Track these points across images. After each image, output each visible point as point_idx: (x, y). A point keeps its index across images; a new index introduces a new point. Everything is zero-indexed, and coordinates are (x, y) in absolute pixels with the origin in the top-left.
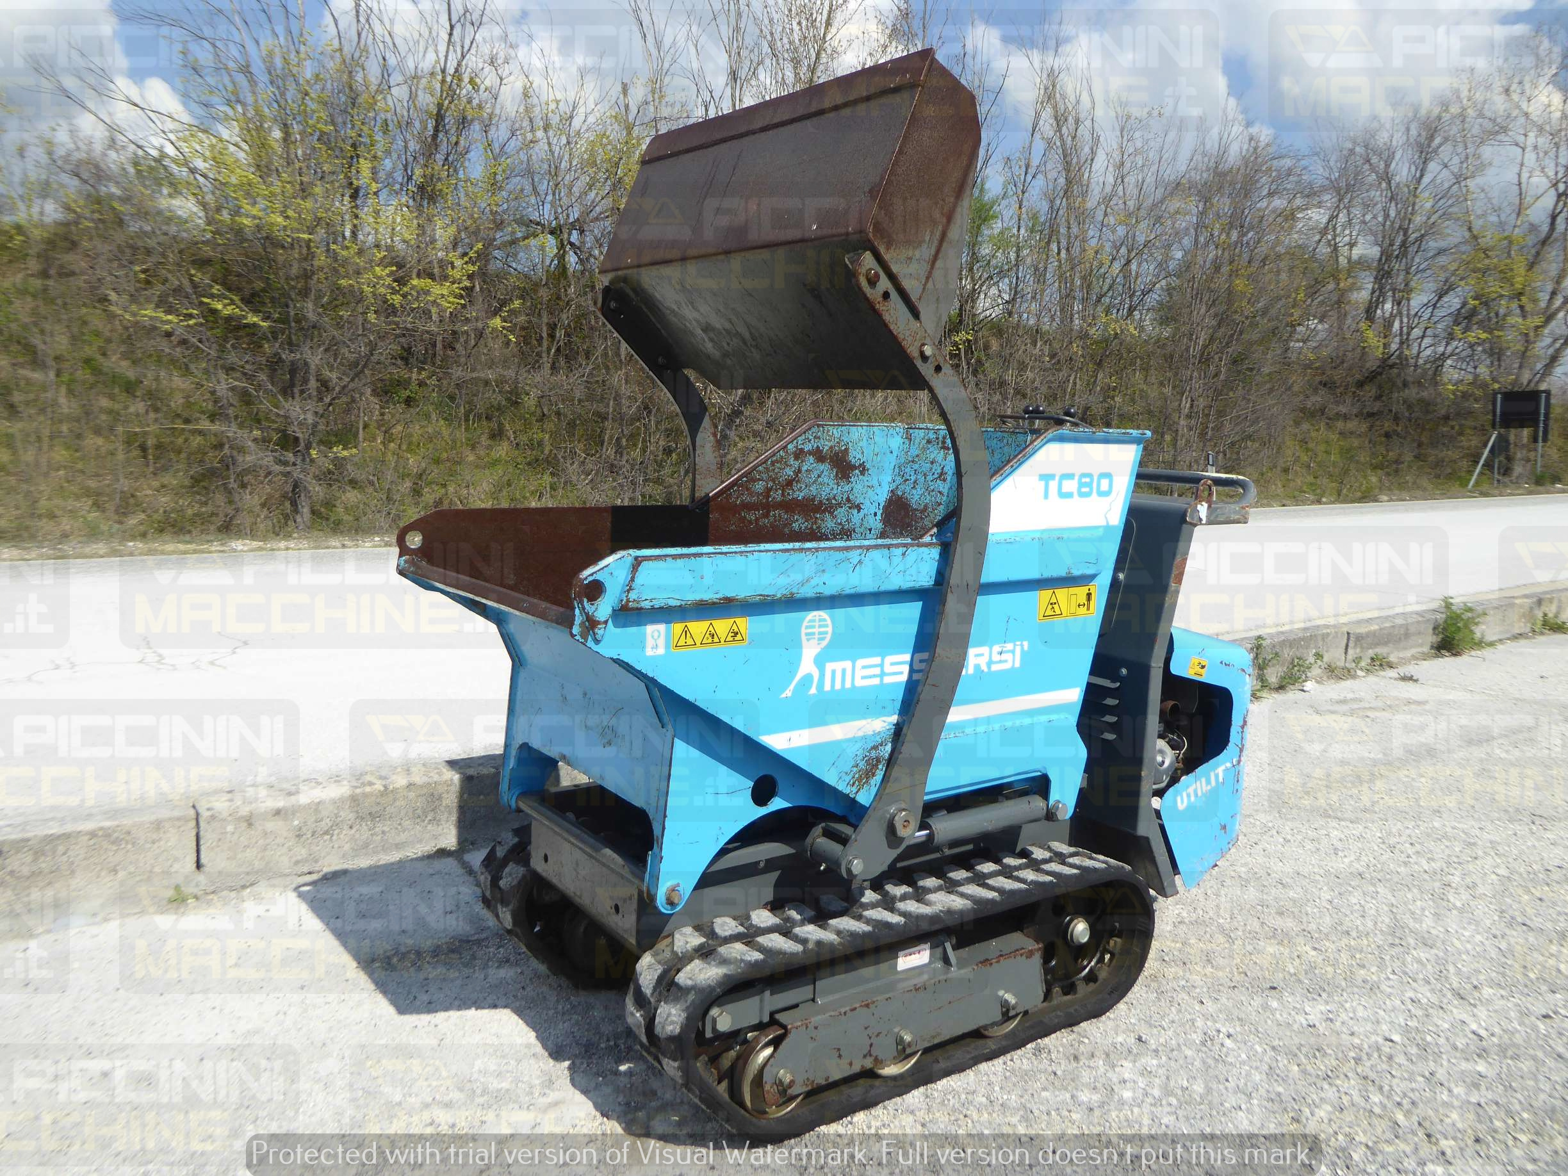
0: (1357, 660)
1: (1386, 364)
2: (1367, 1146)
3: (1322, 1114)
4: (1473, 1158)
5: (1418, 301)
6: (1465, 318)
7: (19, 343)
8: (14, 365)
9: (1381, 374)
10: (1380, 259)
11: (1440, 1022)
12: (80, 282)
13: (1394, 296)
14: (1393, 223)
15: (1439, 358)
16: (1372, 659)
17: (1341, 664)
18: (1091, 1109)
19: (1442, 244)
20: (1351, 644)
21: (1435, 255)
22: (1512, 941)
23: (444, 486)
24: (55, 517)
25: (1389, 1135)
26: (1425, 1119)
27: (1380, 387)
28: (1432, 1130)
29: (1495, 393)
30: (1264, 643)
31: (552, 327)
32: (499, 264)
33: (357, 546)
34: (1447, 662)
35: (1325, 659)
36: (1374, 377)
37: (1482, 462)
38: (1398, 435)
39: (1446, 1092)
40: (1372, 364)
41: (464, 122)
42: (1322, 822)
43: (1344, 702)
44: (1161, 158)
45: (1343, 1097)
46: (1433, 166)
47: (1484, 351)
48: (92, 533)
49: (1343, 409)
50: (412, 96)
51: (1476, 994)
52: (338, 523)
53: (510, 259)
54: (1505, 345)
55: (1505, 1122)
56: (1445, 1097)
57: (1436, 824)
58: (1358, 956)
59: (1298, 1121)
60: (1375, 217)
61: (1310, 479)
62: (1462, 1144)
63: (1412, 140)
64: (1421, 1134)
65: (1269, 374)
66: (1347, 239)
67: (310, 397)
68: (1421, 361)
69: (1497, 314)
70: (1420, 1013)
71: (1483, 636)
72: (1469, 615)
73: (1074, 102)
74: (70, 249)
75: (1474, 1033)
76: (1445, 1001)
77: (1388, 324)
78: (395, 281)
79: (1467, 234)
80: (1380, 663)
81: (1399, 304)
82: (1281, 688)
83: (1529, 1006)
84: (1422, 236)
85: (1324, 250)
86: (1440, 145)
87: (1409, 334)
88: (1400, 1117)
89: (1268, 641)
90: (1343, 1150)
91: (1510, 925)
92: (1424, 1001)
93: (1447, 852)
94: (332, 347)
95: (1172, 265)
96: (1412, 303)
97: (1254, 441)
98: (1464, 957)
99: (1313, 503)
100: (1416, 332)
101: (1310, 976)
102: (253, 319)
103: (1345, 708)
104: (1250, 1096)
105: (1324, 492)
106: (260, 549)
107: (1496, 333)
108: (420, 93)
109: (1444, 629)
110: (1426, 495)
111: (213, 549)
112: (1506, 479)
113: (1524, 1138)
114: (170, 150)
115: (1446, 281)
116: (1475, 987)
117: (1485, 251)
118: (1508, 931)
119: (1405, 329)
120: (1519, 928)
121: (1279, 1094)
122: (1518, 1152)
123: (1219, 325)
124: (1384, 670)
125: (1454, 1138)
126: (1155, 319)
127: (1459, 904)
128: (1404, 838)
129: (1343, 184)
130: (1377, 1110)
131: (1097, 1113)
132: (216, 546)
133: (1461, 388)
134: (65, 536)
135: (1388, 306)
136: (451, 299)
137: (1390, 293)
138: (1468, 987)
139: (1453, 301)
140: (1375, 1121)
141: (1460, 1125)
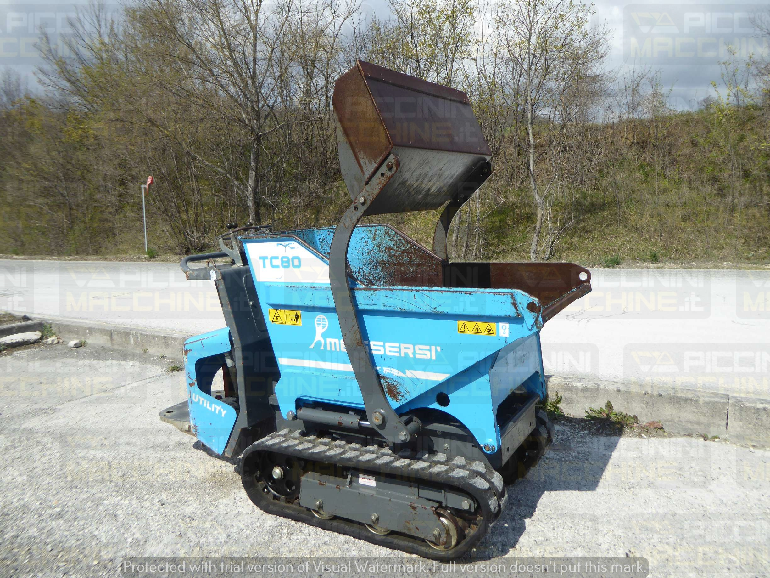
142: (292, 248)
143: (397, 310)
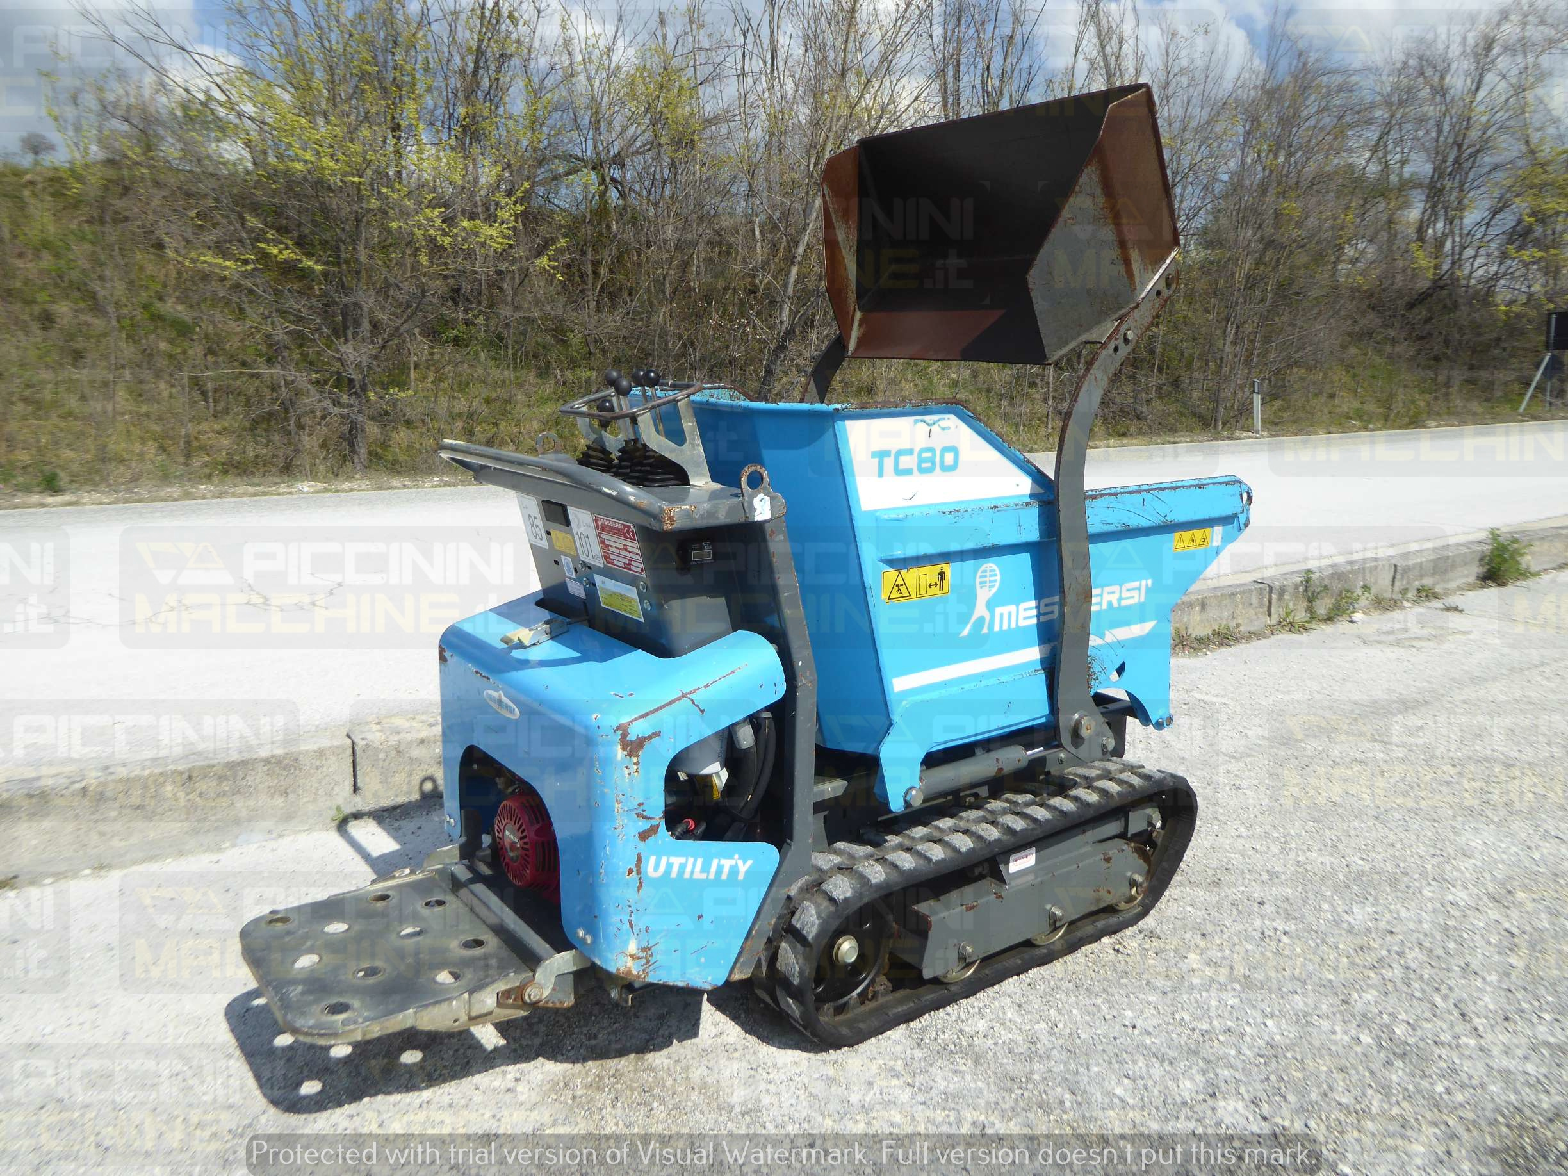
0: (1404, 592)
1: (1437, 285)
2: (1408, 1023)
3: (1369, 997)
4: (1502, 1033)
5: (1471, 218)
6: (1520, 236)
7: (79, 289)
8: (76, 311)
9: (1431, 295)
10: (1433, 177)
11: (1475, 922)
12: (133, 227)
13: (1446, 214)
14: (1446, 138)
15: (1492, 279)
16: (1418, 590)
17: (1388, 595)
18: (1165, 993)
19: (1497, 159)
20: (1398, 577)
21: (1489, 172)
22: (1545, 851)
23: (495, 424)
24: (124, 460)
25: (1428, 1014)
26: (1460, 1001)
27: (1430, 310)
28: (1466, 1010)
29: (1550, 314)
30: (1314, 576)
31: (596, 264)
32: (541, 201)
33: (417, 486)
34: (1492, 593)
35: (1373, 591)
36: (1424, 299)
37: (1534, 384)
38: (1448, 358)
39: (1480, 980)
40: (1423, 285)
41: (504, 57)
42: (1368, 745)
43: (1391, 632)
44: (1207, 77)
45: (1388, 983)
46: (1489, 78)
47: (1539, 270)
48: (165, 477)
49: (1392, 333)
50: (452, 33)
51: (1510, 898)
52: (395, 462)
53: (551, 196)
54: (1562, 263)
55: (1531, 1004)
56: (1479, 983)
57: (1477, 748)
58: (1402, 865)
59: (1347, 1003)
60: (1427, 133)
61: (1357, 404)
62: (1493, 1022)
63: (1468, 50)
64: (1456, 1013)
65: (1316, 299)
66: (1398, 156)
67: (363, 340)
68: (1473, 282)
69: (1554, 233)
70: (1457, 914)
71: (1528, 567)
72: (1515, 546)
73: (1118, 21)
74: (124, 195)
75: (1507, 931)
76: (1481, 903)
77: (1440, 243)
78: (444, 222)
79: (1524, 148)
80: (1426, 594)
81: (1451, 223)
82: (1329, 619)
83: (1558, 908)
84: (1478, 151)
85: (1373, 169)
86: (1498, 56)
87: (1461, 254)
88: (1438, 1000)
89: (1317, 575)
90: (1387, 1026)
91: (1544, 838)
92: (1462, 904)
93: (1487, 772)
94: (384, 290)
95: (1218, 188)
96: (1466, 221)
97: (1300, 367)
98: (1500, 866)
99: (1359, 430)
100: (1469, 252)
101: (1359, 882)
102: (307, 263)
103: (1391, 638)
104: (1304, 983)
105: (1371, 418)
106: (326, 490)
107: (1553, 251)
108: (459, 28)
109: (1491, 560)
110: (1477, 419)
111: (281, 490)
112: (1559, 402)
113: (1547, 1016)
114: (217, 94)
115: (1500, 199)
116: (1509, 892)
117: (1542, 165)
118: (1541, 843)
119: (1457, 248)
120: (1552, 841)
121: (1330, 981)
122: (1542, 1029)
123: (1265, 250)
124: (1429, 601)
125: (1486, 1018)
126: (1200, 244)
127: (1496, 819)
128: (1446, 760)
129: (1395, 99)
130: (1418, 994)
131: (1170, 995)
132: (283, 488)
133: (1514, 309)
134: (135, 479)
135: (1440, 225)
136: (500, 240)
137: (1442, 212)
138: (1503, 891)
139: (1506, 220)
140: (1415, 1003)
141: (1491, 1007)
142: (943, 429)
143: (1121, 528)
